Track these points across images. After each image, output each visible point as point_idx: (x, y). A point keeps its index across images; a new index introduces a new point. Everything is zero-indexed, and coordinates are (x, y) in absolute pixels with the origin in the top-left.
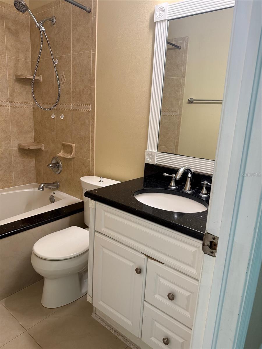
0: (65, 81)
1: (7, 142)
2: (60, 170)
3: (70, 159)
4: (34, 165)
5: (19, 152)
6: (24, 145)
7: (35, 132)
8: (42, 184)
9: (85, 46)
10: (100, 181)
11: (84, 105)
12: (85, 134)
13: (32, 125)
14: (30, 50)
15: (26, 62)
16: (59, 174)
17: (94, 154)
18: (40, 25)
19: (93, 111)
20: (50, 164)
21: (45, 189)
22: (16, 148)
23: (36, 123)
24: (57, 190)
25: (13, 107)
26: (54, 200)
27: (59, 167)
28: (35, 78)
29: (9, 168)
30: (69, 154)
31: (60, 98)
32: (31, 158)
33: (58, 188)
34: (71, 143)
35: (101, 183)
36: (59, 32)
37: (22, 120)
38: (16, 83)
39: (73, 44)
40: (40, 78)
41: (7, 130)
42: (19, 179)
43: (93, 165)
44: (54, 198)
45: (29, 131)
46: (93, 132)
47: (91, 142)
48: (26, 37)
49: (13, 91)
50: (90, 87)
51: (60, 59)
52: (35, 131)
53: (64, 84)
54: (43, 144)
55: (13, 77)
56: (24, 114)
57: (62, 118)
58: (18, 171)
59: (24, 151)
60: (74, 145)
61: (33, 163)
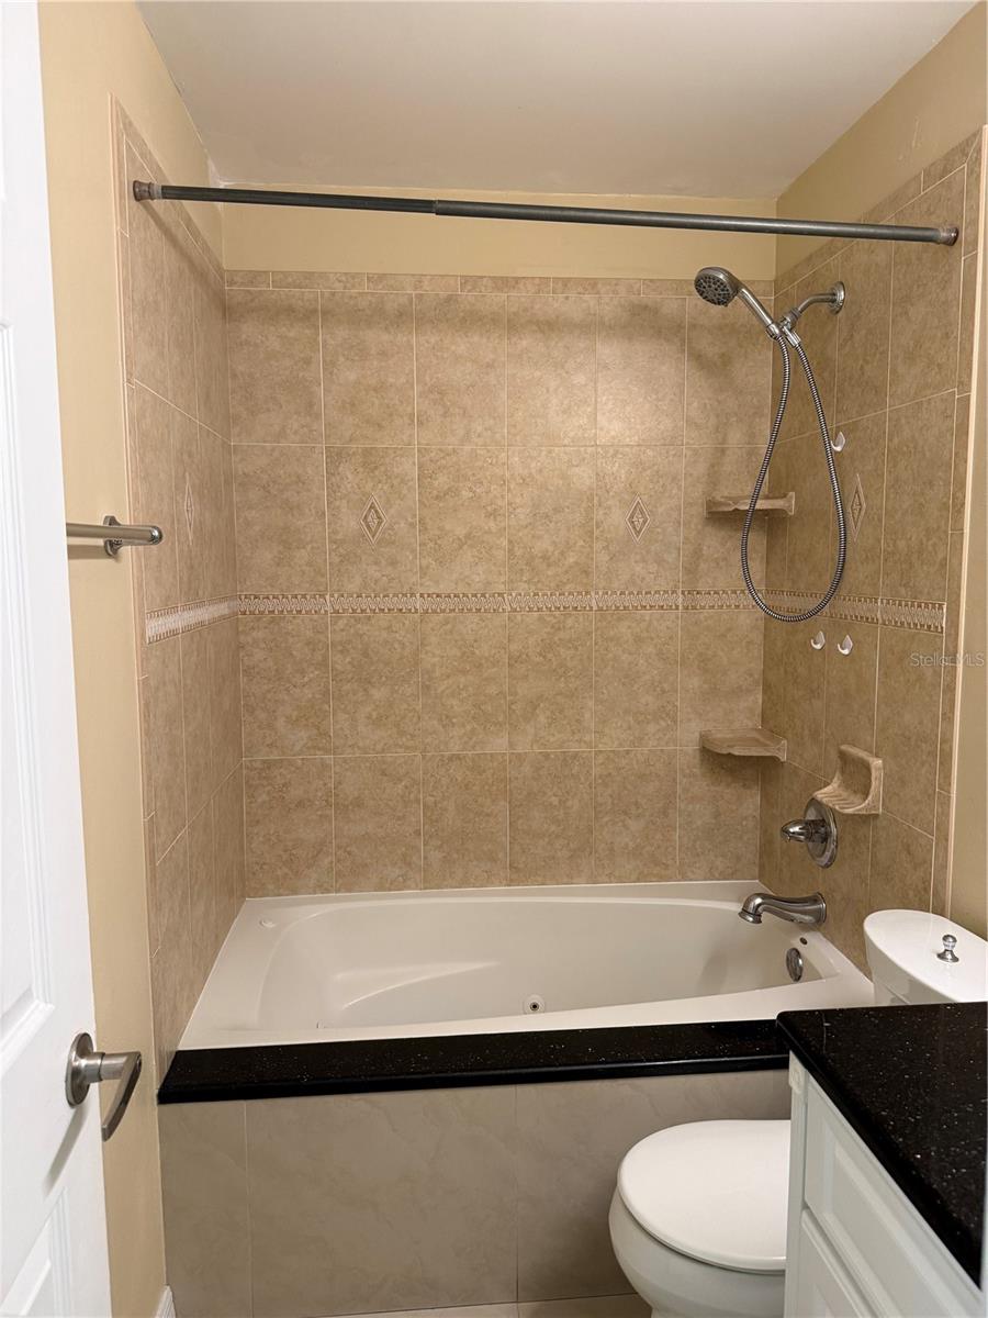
0: (863, 512)
1: (663, 724)
2: (828, 854)
3: (866, 819)
4: (757, 814)
5: (702, 760)
6: (719, 736)
7: (764, 692)
8: (759, 895)
9: (933, 373)
10: (941, 956)
11: (920, 606)
12: (921, 723)
13: (757, 666)
14: (767, 411)
15: (751, 453)
16: (827, 866)
17: (948, 815)
18: (781, 330)
19: (953, 632)
20: (796, 823)
21: (765, 916)
22: (692, 748)
23: (771, 660)
24: (819, 930)
25: (694, 608)
26: (801, 969)
27: (825, 838)
28: (757, 507)
29: (665, 813)
30: (856, 799)
31: (845, 574)
32: (744, 785)
33: (820, 921)
34: (871, 752)
35: (949, 964)
36: (852, 336)
37: (723, 650)
38: (709, 529)
39: (894, 371)
40: (790, 501)
41: (666, 686)
42: (698, 855)
43: (945, 867)
44: (800, 961)
45: (744, 688)
46: (948, 717)
47: (941, 763)
48: (757, 373)
49: (697, 554)
50: (946, 532)
51: (850, 431)
52: (767, 688)
53: (859, 524)
54: (784, 742)
55: (699, 511)
56: (730, 630)
57: (846, 652)
58: (694, 826)
59: (721, 763)
60: (876, 763)
61: (748, 803)
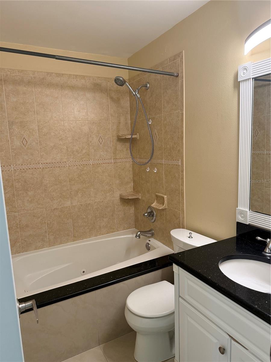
0: (158, 139)
1: (111, 193)
2: (154, 219)
3: (163, 210)
4: (134, 212)
5: (121, 201)
6: (124, 194)
7: (133, 182)
8: (139, 232)
9: (174, 106)
10: (189, 237)
11: (174, 160)
12: (176, 187)
13: (131, 176)
14: (129, 113)
15: (126, 123)
16: (153, 222)
17: (184, 206)
18: (135, 93)
19: (182, 166)
20: (146, 213)
21: (141, 236)
22: (118, 198)
23: (135, 174)
24: (152, 237)
25: (116, 163)
26: (150, 247)
27: (153, 216)
28: (133, 137)
29: (113, 216)
30: (161, 205)
31: (154, 151)
32: (130, 206)
33: (153, 235)
34: (163, 194)
35: (191, 239)
36: (152, 96)
37: (123, 173)
38: (118, 143)
39: (164, 105)
40: (137, 136)
41: (111, 183)
42: (121, 225)
43: (184, 218)
44: (149, 246)
45: (129, 182)
46: (182, 185)
47: (181, 195)
48: (126, 103)
49: (116, 149)
50: (179, 143)
51: (153, 119)
52: (134, 181)
53: (157, 142)
54: (140, 194)
55: (115, 138)
56: (124, 168)
57: (155, 172)
58: (120, 218)
59: (125, 201)
60: (165, 197)
61: (132, 210)
